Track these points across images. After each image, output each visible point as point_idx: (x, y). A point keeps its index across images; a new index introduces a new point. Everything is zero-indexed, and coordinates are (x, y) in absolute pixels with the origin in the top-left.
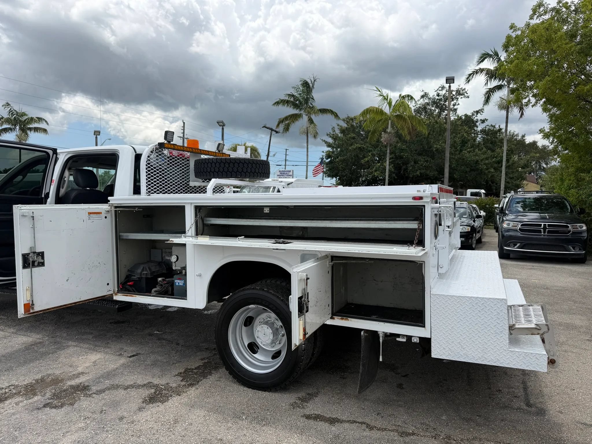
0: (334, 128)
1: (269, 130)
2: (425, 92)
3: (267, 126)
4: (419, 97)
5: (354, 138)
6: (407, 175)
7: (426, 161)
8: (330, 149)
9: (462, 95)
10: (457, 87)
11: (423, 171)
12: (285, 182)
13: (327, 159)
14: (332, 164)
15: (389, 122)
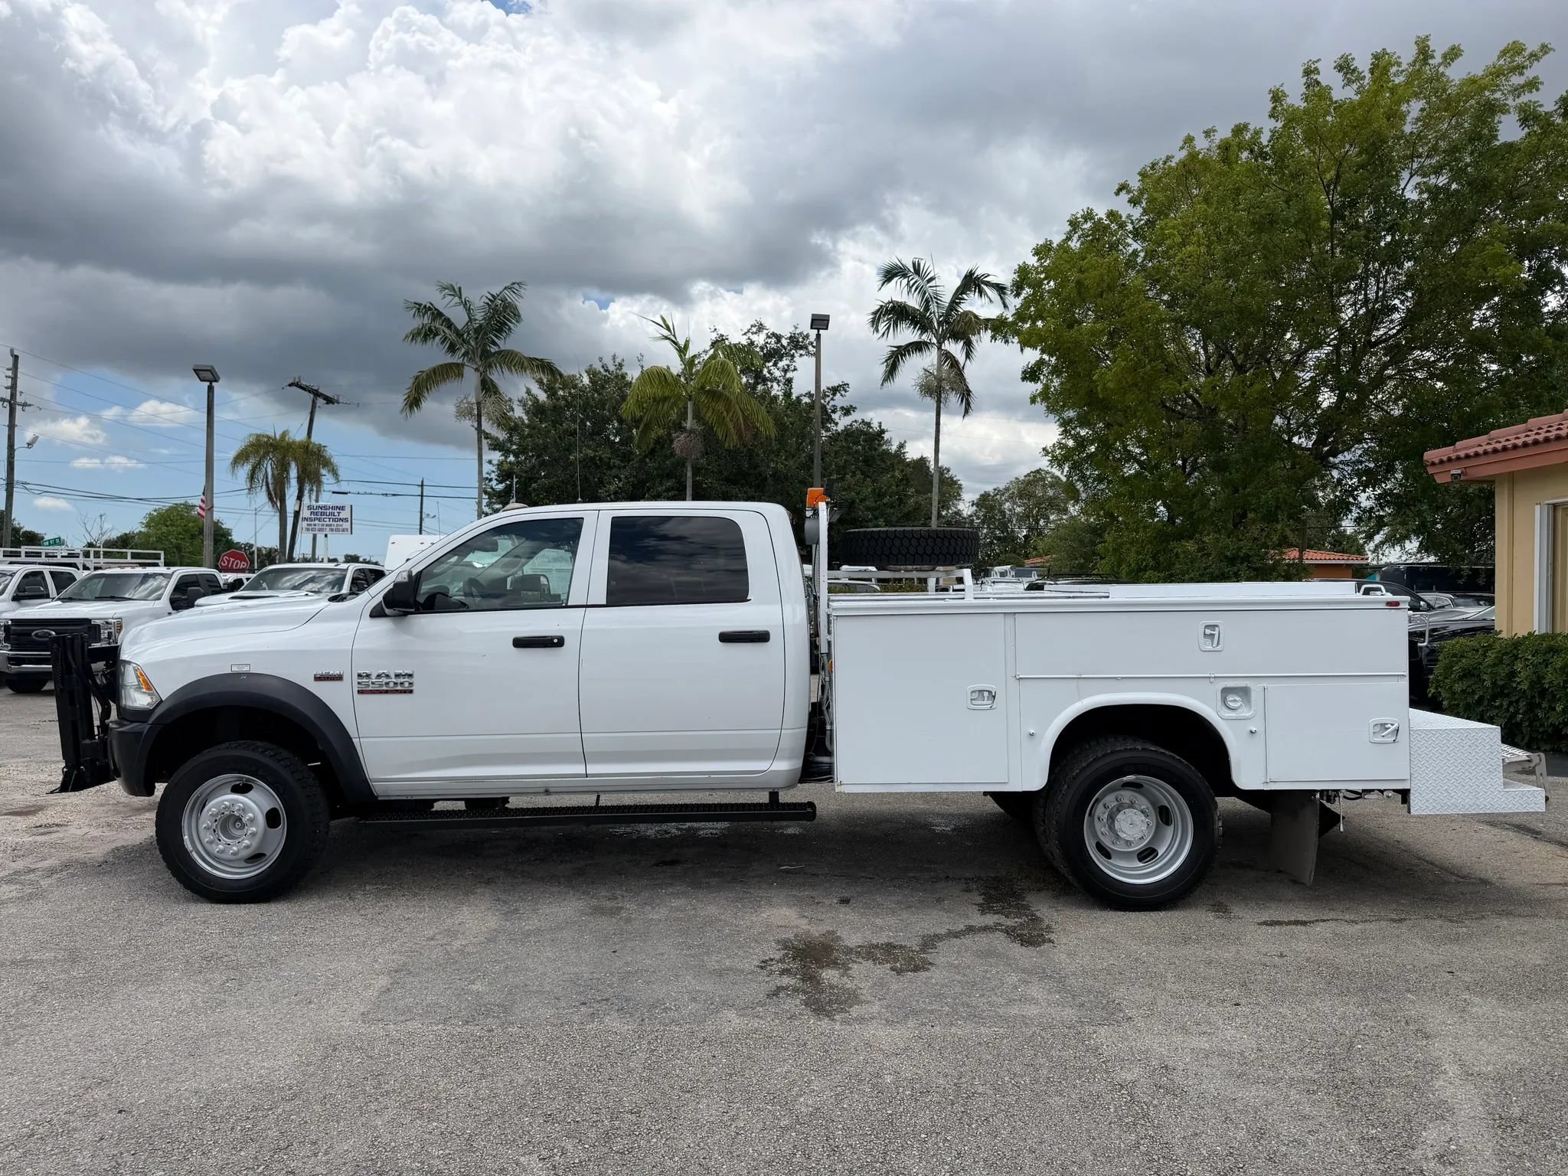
1: (306, 393)
3: (304, 383)
9: (801, 348)
10: (792, 329)
13: (501, 482)
15: (689, 406)
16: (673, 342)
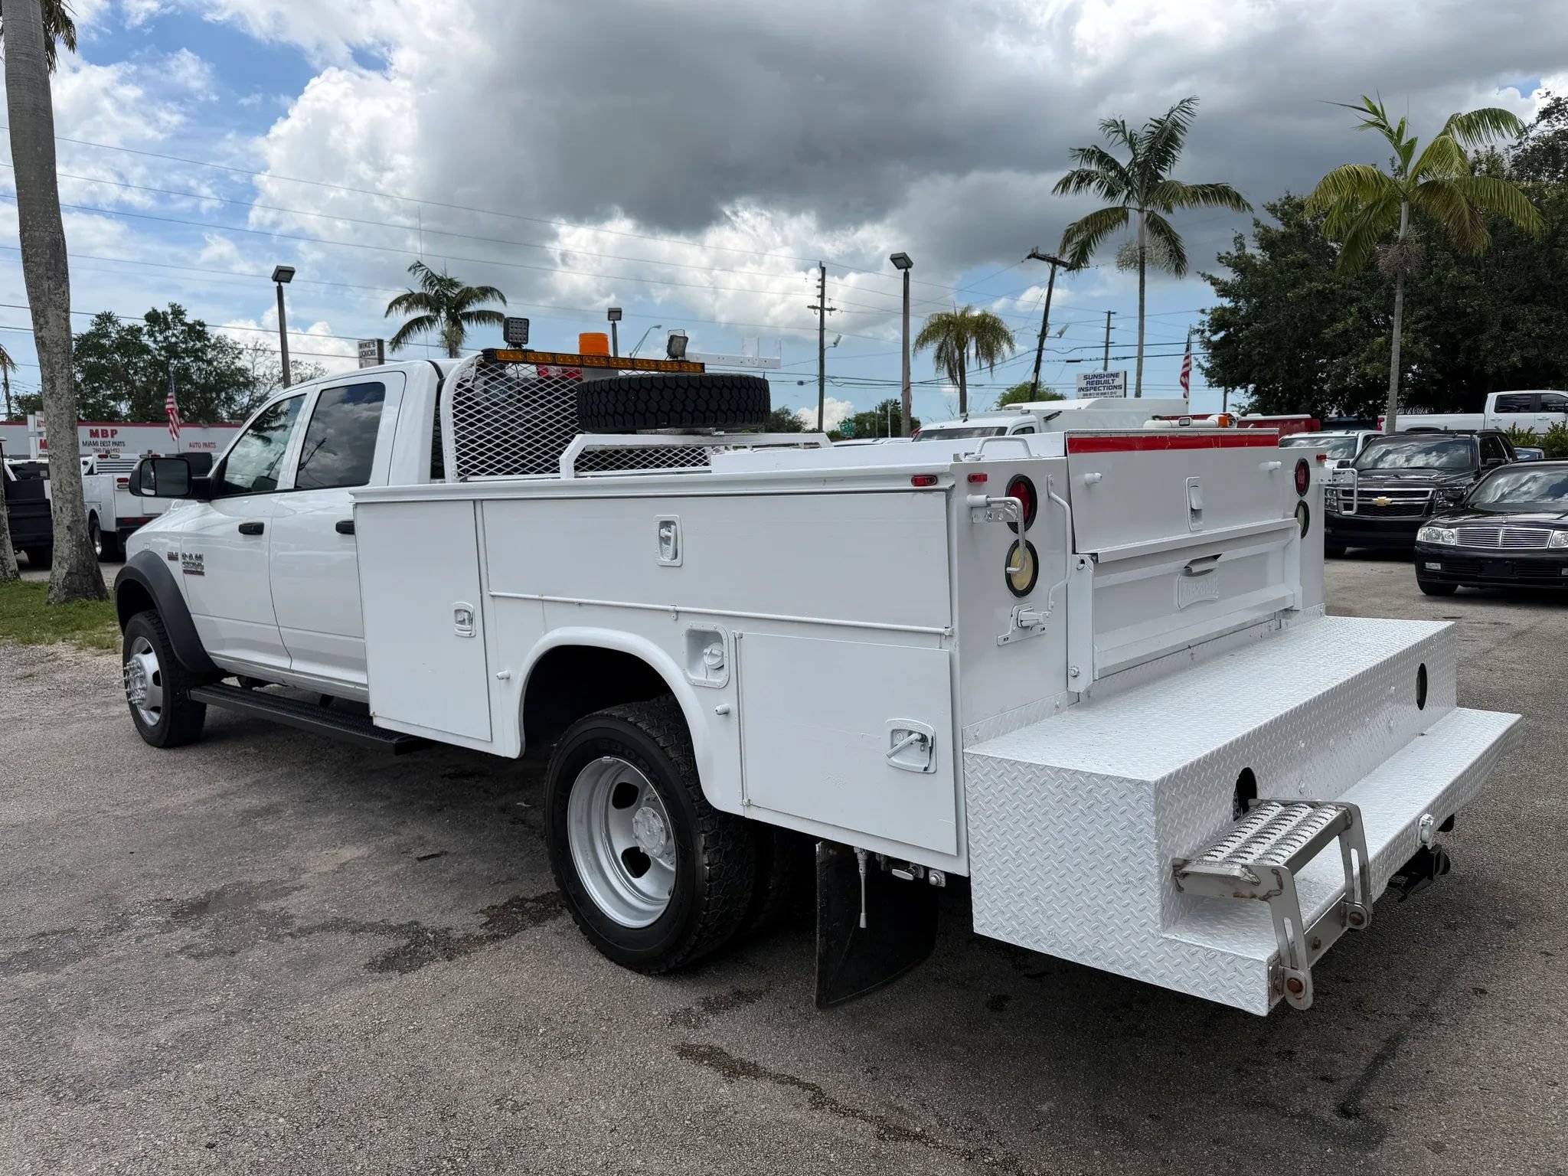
0: (1241, 236)
1: (1045, 263)
2: (1555, 96)
3: (1041, 252)
4: (1535, 113)
5: (1304, 265)
6: (1477, 368)
7: (1543, 320)
8: (1226, 302)
11: (1532, 353)
12: (1039, 412)
13: (1215, 333)
14: (1232, 347)
15: (1403, 209)
16: (1383, 127)
